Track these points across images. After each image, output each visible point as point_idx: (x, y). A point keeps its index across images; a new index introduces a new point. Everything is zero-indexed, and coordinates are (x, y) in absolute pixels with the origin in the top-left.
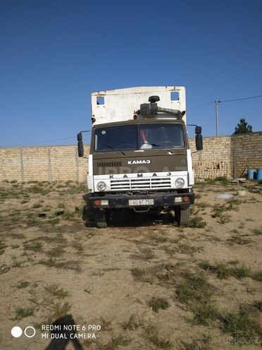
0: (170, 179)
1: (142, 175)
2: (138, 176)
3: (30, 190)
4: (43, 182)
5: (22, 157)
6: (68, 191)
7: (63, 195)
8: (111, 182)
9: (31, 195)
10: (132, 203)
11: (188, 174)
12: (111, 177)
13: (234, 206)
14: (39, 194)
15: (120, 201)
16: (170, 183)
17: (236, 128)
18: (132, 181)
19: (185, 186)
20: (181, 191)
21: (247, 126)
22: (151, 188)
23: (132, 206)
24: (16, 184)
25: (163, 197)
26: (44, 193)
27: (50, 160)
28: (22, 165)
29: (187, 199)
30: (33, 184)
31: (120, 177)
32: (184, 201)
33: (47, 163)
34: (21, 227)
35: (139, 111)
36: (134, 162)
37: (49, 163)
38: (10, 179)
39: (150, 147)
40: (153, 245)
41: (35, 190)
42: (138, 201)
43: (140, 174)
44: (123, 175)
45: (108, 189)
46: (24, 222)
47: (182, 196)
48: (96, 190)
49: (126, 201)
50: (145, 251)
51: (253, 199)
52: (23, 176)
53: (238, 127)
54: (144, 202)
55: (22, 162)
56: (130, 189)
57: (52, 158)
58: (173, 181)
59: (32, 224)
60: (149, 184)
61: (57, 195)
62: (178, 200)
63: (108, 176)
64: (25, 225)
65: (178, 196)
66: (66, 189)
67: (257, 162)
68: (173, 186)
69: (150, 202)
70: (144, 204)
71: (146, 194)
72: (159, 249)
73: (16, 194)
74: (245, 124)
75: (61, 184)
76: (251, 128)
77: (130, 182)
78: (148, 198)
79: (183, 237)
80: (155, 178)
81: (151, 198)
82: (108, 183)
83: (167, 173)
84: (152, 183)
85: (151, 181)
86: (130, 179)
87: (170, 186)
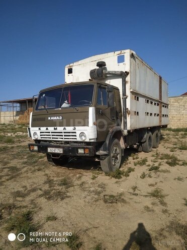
0: (75, 133)
2: (55, 129)
10: (50, 150)
12: (39, 129)
15: (43, 148)
16: (76, 136)
18: (52, 133)
22: (64, 140)
23: (49, 153)
25: (69, 147)
29: (87, 151)
31: (44, 129)
32: (85, 153)
36: (52, 118)
42: (54, 149)
43: (55, 127)
44: (46, 128)
45: (39, 138)
47: (84, 149)
56: (52, 139)
58: (78, 134)
62: (81, 151)
63: (38, 128)
65: (81, 148)
68: (78, 138)
69: (60, 151)
70: (57, 152)
77: (51, 134)
80: (64, 131)
81: (61, 148)
82: (39, 134)
83: (73, 128)
84: (65, 136)
85: (63, 134)
86: (51, 131)
87: (76, 139)
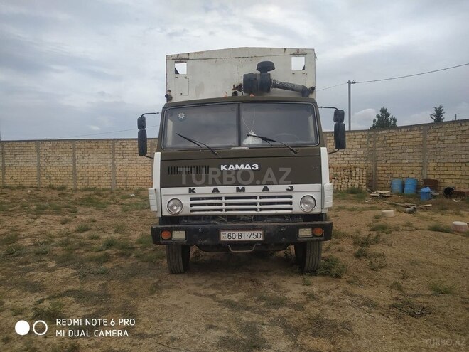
0: (291, 197)
1: (243, 190)
2: (238, 190)
3: (81, 202)
4: (104, 190)
5: (74, 154)
6: (136, 204)
7: (126, 211)
8: (191, 199)
9: (81, 209)
10: (225, 236)
11: (322, 189)
12: (191, 191)
13: (383, 236)
14: (92, 209)
15: (204, 233)
16: (291, 203)
17: (374, 121)
18: (226, 198)
19: (317, 210)
20: (309, 218)
21: (389, 118)
22: (259, 212)
23: (225, 242)
24: (64, 192)
25: (280, 227)
26: (100, 207)
27: (114, 160)
28: (74, 164)
29: (319, 232)
30: (88, 193)
31: (206, 191)
32: (314, 235)
33: (109, 163)
34: (45, 268)
35: (240, 86)
36: (231, 167)
37: (113, 163)
38: (58, 185)
39: (258, 142)
40: (260, 313)
41: (89, 202)
42: (237, 233)
43: (240, 187)
44: (212, 188)
45: (186, 211)
46: (53, 257)
47: (313, 227)
48: (166, 213)
49: (216, 233)
50: (246, 328)
51: (409, 224)
52: (75, 180)
53: (377, 119)
54: (247, 236)
55: (75, 160)
56: (224, 212)
57: (118, 157)
58: (296, 199)
59: (64, 262)
60: (256, 204)
61: (119, 209)
62: (305, 233)
63: (186, 190)
64: (53, 264)
65: (304, 227)
66: (134, 200)
67: (405, 168)
68: (297, 208)
69: (257, 236)
70: (247, 238)
71: (250, 221)
72: (273, 323)
73: (59, 208)
74: (388, 115)
75: (127, 193)
76: (395, 121)
77: (224, 201)
78: (254, 228)
79: (311, 296)
80: (266, 194)
81: (259, 229)
82: (186, 202)
83: (287, 187)
84: (261, 204)
85: (258, 200)
86: (223, 196)
87: (291, 209)
